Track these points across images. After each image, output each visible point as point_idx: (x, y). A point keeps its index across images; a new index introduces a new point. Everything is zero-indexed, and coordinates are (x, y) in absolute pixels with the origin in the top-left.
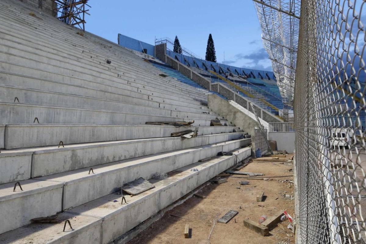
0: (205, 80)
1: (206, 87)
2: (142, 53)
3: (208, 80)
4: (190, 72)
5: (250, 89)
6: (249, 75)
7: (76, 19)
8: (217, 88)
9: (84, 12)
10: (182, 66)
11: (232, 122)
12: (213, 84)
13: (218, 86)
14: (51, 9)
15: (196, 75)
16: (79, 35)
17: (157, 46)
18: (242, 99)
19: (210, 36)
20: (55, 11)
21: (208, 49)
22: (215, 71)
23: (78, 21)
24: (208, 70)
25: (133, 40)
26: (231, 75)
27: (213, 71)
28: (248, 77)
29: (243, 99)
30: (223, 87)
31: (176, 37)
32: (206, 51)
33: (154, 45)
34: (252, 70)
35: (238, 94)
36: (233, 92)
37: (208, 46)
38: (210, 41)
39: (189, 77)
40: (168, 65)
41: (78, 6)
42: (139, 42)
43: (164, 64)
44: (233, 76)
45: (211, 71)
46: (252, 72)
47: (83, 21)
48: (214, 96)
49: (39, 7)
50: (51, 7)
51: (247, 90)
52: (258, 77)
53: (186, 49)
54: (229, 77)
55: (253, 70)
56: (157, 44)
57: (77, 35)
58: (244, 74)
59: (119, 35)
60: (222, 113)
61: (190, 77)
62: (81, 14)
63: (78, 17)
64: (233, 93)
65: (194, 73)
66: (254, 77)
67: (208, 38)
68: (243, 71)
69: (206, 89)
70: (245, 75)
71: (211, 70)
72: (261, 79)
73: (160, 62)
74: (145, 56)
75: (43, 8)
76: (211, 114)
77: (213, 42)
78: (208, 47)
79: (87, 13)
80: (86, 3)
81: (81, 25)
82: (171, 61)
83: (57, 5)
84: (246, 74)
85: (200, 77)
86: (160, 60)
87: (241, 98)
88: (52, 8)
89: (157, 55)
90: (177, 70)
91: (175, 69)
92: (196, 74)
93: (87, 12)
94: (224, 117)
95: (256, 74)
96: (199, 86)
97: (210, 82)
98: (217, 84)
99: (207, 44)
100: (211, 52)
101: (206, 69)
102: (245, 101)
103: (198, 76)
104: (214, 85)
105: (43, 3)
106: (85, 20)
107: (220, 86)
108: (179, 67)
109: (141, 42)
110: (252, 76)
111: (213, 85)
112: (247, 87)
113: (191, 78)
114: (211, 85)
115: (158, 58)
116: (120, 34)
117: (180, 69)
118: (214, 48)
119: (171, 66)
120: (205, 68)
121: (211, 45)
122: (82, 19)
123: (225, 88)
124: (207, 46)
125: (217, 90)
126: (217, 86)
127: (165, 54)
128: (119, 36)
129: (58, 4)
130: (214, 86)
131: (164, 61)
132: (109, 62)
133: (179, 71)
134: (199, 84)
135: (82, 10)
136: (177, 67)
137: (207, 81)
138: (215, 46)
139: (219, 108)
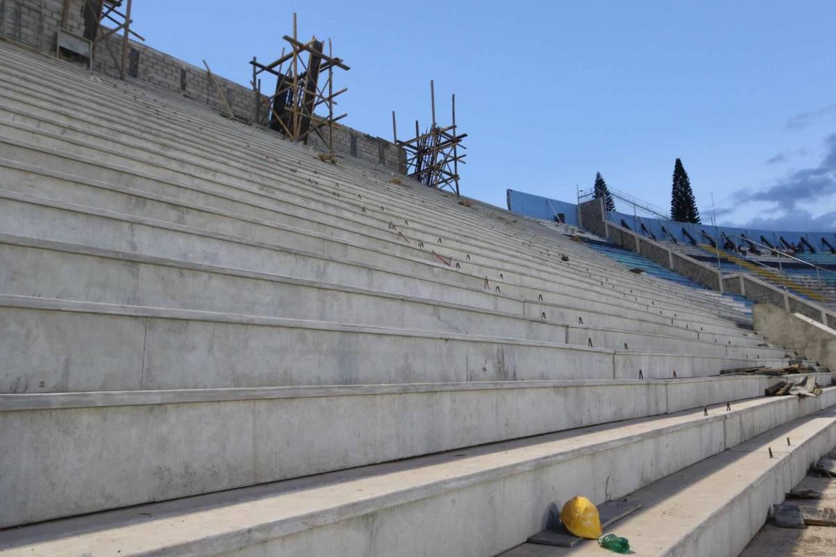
0: (706, 269)
1: (711, 285)
2: (556, 223)
3: (714, 270)
4: (668, 255)
5: (809, 281)
6: (800, 246)
7: (443, 175)
8: (740, 286)
9: (455, 159)
10: (645, 242)
11: (820, 363)
12: (727, 276)
13: (742, 283)
14: (398, 162)
15: (684, 260)
16: (464, 207)
17: (582, 205)
18: (808, 306)
19: (678, 163)
20: (404, 164)
21: (675, 194)
22: (713, 244)
23: (446, 177)
24: (698, 244)
25: (537, 197)
26: (753, 250)
27: (709, 246)
28: (796, 251)
29: (811, 308)
30: (753, 283)
31: (598, 175)
32: (671, 199)
33: (577, 203)
34: (803, 233)
35: (792, 296)
36: (781, 291)
37: (675, 186)
38: (680, 175)
39: (666, 265)
40: (610, 242)
41: (446, 151)
42: (547, 202)
43: (605, 241)
44: (758, 253)
45: (704, 245)
46: (805, 239)
47: (455, 177)
48: (768, 308)
49: (380, 162)
50: (397, 158)
51: (803, 282)
52: (822, 250)
53: (650, 204)
54: (750, 256)
55: (806, 234)
56: (583, 200)
57: (461, 206)
58: (784, 245)
59: (509, 192)
60: (793, 343)
61: (669, 264)
62: (452, 164)
63: (447, 169)
64: (782, 296)
65: (678, 257)
66: (813, 251)
67: (674, 169)
68: (781, 238)
69: (710, 289)
70: (788, 247)
71: (704, 243)
72: (830, 253)
73: (596, 238)
74: (567, 229)
75: (386, 161)
76: (772, 347)
77: (685, 176)
78: (674, 189)
79: (460, 161)
80: (459, 143)
81: (453, 184)
82: (619, 235)
83: (406, 154)
84: (790, 244)
85: (692, 263)
86: (594, 233)
87: (805, 305)
88: (399, 160)
89: (584, 224)
90: (636, 251)
91: (630, 250)
92: (681, 258)
93: (460, 159)
94: (798, 352)
95: (815, 244)
96: (693, 284)
97: (719, 272)
98: (738, 277)
99: (673, 183)
100: (684, 199)
101: (693, 243)
102: (817, 310)
103: (688, 261)
104: (730, 279)
105: (385, 154)
106: (458, 173)
107: (745, 279)
108: (640, 244)
109: (551, 200)
110: (805, 247)
111: (726, 279)
112: (799, 277)
113: (672, 266)
114: (723, 280)
115: (587, 230)
116: (511, 190)
117: (641, 250)
118: (690, 190)
119: (620, 243)
120: (690, 240)
121: (681, 184)
122: (453, 173)
123: (760, 285)
124: (672, 187)
125: (739, 291)
126: (739, 280)
127: (604, 220)
128: (508, 194)
129: (407, 152)
130: (731, 282)
131: (601, 236)
132: (565, 259)
133: (639, 254)
134: (692, 280)
135: (451, 157)
136: (635, 245)
137: (711, 272)
138: (692, 186)
139: (784, 333)
